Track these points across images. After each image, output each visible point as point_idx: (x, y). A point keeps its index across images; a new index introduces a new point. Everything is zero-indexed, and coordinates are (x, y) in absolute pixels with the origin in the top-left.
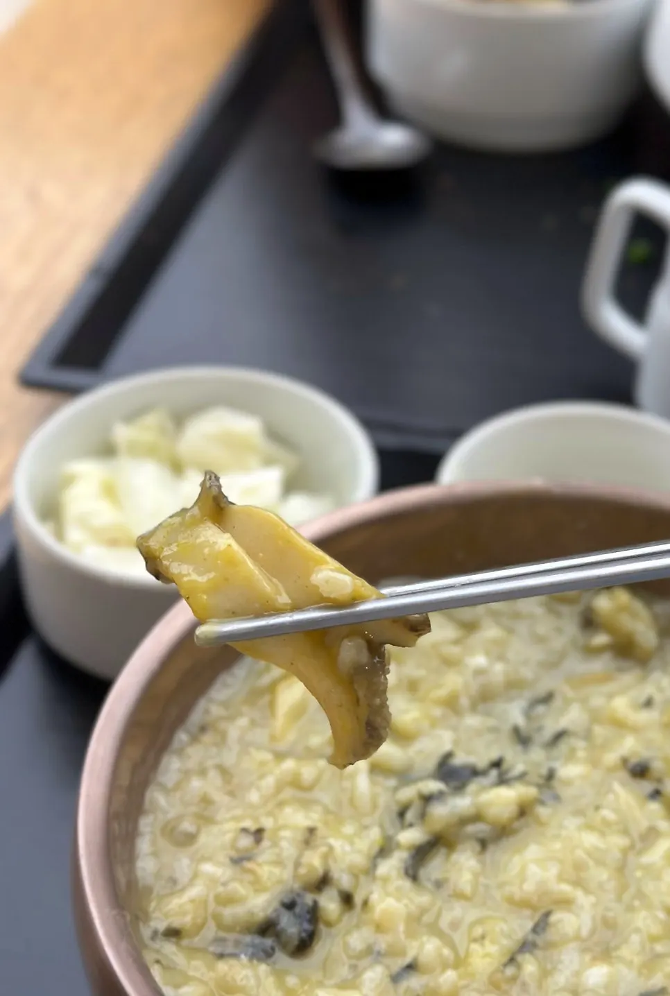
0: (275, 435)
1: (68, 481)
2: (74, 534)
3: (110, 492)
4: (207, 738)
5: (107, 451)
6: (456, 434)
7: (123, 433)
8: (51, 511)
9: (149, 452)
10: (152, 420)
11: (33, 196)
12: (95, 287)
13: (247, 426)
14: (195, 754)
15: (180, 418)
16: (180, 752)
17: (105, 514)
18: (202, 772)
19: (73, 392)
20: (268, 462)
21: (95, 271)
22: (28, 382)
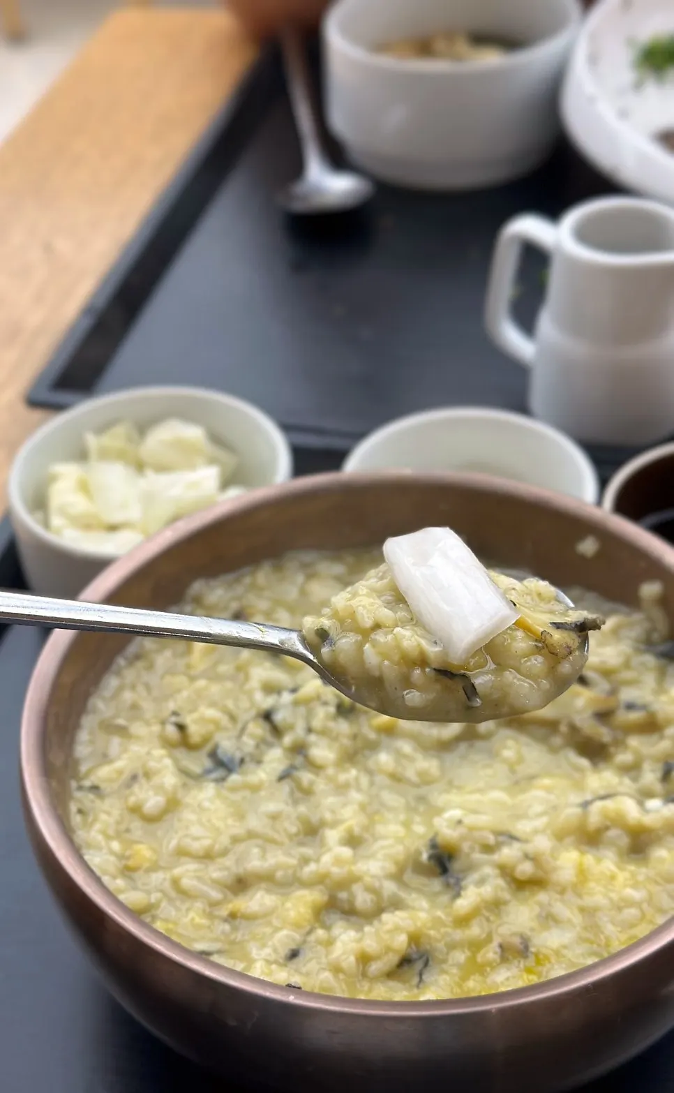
0: (216, 439)
1: (53, 479)
2: (56, 521)
3: (84, 487)
4: (140, 665)
5: (81, 455)
6: (360, 436)
7: (92, 441)
8: (39, 503)
9: (120, 456)
10: (120, 431)
11: (48, 248)
12: (87, 323)
13: (194, 433)
14: (130, 675)
15: (143, 428)
16: (118, 673)
17: (79, 504)
18: (133, 687)
19: (58, 408)
20: (212, 461)
21: (87, 310)
22: (34, 402)
